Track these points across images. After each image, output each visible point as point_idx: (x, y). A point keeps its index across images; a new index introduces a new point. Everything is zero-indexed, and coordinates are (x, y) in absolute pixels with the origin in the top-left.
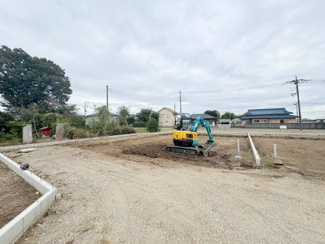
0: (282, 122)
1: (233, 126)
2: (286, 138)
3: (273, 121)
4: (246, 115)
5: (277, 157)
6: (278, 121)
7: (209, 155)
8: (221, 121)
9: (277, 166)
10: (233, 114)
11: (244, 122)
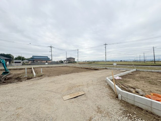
0: (47, 62)
1: (24, 64)
2: (47, 67)
3: (44, 62)
4: (31, 58)
5: (42, 73)
6: (45, 62)
7: (5, 80)
8: (14, 61)
9: (41, 76)
10: (23, 58)
11: (30, 62)
